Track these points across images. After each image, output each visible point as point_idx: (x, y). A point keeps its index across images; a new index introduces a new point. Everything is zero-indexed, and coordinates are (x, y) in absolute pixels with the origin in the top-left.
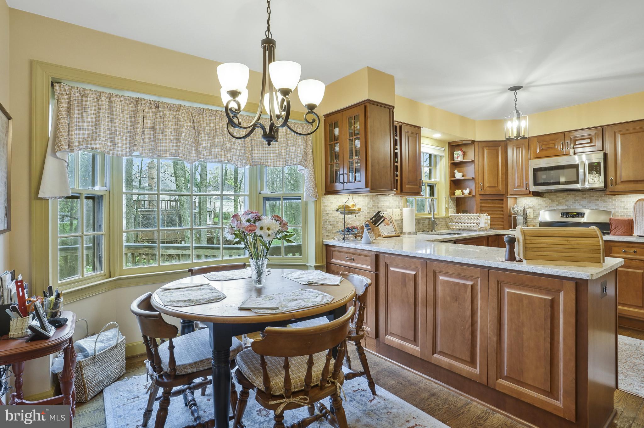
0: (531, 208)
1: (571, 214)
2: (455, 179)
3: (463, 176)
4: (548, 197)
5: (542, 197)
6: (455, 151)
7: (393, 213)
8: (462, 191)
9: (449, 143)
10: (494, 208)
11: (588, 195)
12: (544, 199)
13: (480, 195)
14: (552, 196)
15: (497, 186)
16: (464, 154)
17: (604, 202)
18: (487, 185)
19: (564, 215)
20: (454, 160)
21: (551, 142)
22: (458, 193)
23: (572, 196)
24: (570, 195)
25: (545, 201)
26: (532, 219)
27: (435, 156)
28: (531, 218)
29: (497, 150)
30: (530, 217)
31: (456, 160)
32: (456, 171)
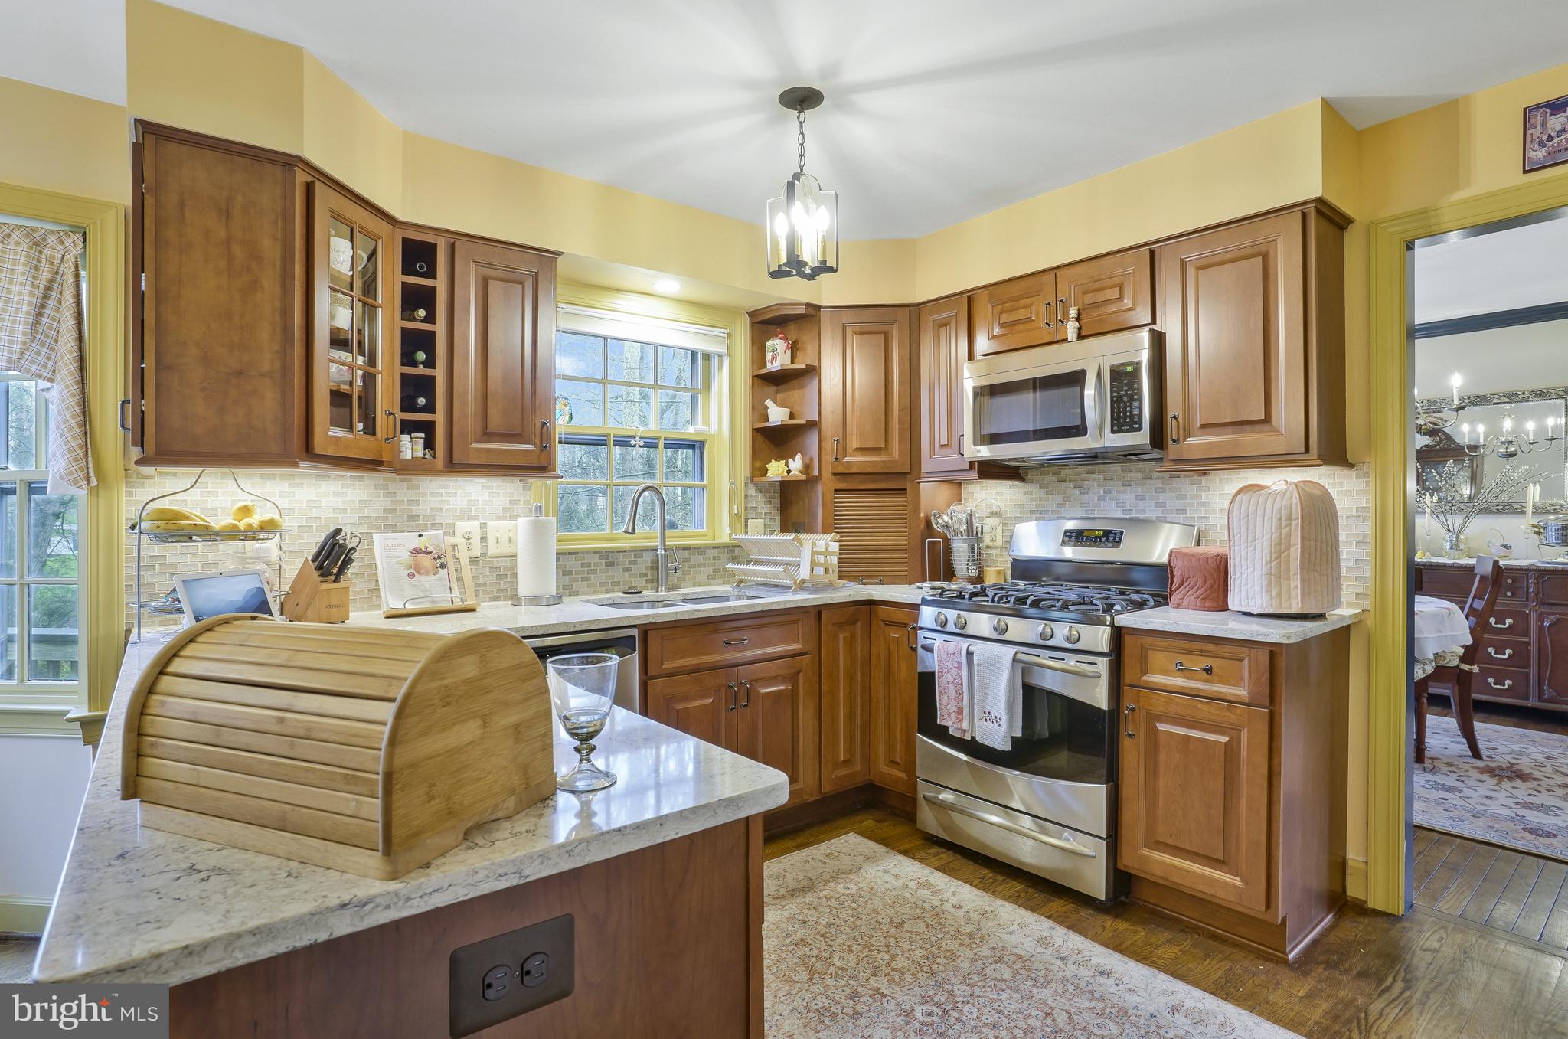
0: (994, 514)
1: (1089, 533)
2: (767, 424)
3: (792, 416)
4: (1038, 482)
5: (1022, 479)
6: (769, 339)
7: (484, 532)
8: (787, 464)
9: (752, 314)
10: (880, 516)
11: (1139, 475)
12: (1028, 487)
13: (834, 474)
14: (1047, 478)
15: (886, 448)
16: (794, 348)
17: (1180, 497)
18: (854, 443)
19: (1070, 537)
20: (764, 365)
21: (1022, 303)
22: (776, 470)
23: (1096, 476)
24: (1093, 473)
25: (1031, 493)
26: (998, 551)
27: (707, 357)
28: (996, 547)
29: (886, 334)
30: (996, 544)
31: (772, 366)
32: (769, 402)
